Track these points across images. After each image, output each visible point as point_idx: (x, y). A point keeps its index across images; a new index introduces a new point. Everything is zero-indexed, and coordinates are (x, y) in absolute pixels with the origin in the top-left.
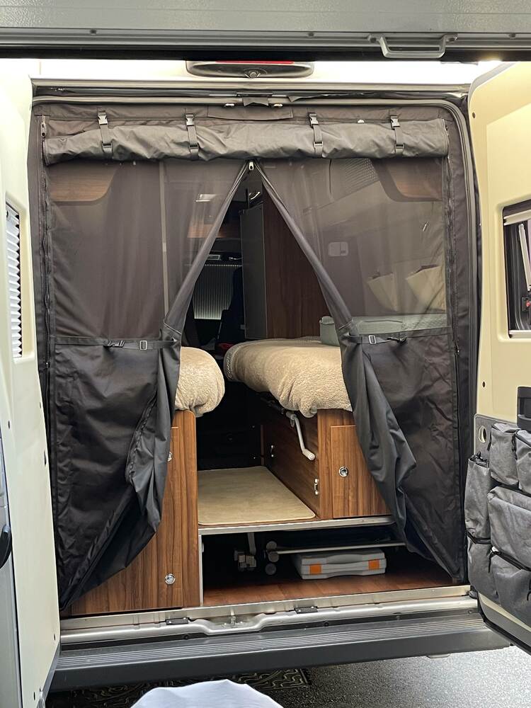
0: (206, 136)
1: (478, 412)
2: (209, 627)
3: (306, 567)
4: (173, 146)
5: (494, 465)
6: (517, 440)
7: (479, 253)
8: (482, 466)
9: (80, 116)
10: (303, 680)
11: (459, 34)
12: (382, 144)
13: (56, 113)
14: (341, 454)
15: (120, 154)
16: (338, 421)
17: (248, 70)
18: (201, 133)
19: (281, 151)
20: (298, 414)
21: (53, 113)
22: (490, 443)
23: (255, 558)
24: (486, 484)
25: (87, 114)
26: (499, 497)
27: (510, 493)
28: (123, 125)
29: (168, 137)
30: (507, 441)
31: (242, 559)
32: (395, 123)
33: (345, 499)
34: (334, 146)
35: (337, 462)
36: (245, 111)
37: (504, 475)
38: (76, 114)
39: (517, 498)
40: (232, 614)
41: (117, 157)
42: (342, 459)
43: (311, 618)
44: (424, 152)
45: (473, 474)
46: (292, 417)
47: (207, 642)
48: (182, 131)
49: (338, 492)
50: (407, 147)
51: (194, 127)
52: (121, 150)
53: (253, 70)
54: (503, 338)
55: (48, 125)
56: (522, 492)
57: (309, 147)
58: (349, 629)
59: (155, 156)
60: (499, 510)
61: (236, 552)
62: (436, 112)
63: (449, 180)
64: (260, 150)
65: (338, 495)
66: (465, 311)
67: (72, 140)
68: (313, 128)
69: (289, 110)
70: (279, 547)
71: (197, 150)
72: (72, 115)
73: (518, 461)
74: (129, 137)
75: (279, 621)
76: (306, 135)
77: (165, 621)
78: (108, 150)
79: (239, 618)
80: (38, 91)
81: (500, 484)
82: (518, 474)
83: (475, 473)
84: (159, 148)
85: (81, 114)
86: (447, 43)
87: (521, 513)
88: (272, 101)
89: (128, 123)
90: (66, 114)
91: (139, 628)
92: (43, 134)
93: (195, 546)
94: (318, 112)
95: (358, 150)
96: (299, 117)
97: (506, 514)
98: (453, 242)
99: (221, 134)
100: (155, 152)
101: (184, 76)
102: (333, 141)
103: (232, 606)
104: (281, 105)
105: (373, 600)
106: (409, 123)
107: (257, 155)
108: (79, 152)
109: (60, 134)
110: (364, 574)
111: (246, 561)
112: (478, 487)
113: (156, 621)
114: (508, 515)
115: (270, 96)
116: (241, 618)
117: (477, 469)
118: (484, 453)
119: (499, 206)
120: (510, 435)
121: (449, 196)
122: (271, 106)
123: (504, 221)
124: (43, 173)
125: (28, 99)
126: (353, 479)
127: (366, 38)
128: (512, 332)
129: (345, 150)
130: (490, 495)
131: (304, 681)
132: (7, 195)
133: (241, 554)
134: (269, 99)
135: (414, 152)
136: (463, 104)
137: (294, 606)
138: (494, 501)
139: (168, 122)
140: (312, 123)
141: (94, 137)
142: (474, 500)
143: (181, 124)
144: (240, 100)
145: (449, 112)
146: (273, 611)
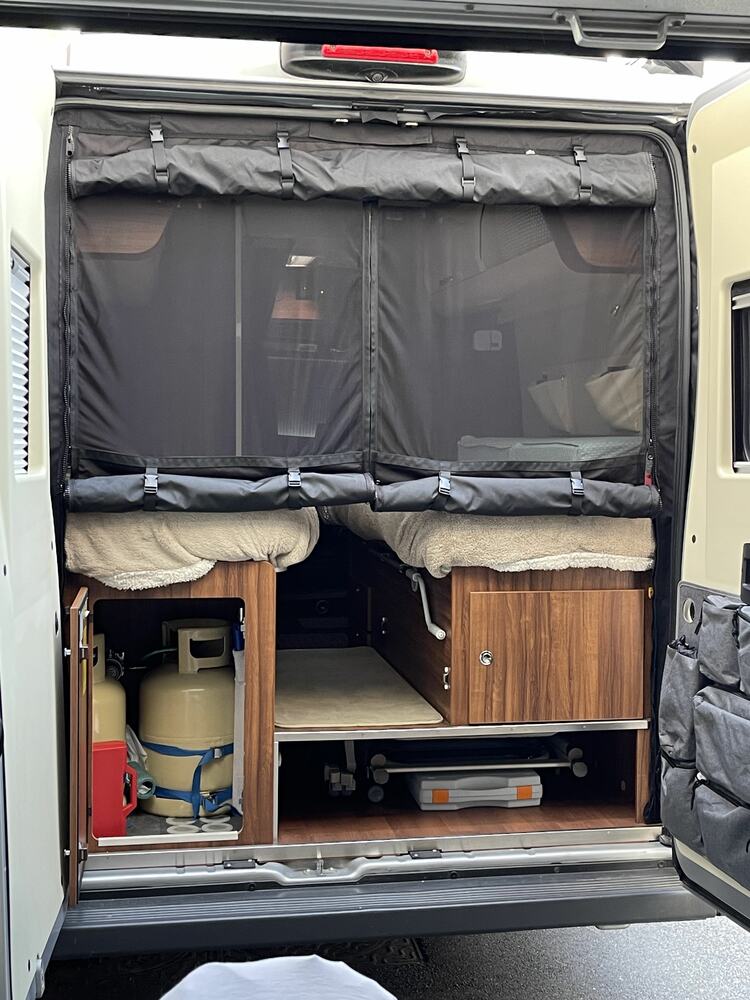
0: (305, 164)
1: (684, 579)
2: (284, 874)
3: (427, 792)
4: (257, 177)
5: (705, 655)
6: (741, 621)
7: (694, 348)
8: (687, 655)
9: (124, 129)
10: (417, 953)
11: (687, 16)
12: (560, 184)
13: (89, 124)
14: (484, 633)
15: (180, 186)
16: (481, 585)
17: (370, 71)
18: (299, 160)
19: (414, 191)
20: (423, 572)
21: (86, 123)
22: (700, 624)
23: (354, 777)
24: (693, 682)
25: (133, 126)
26: (710, 702)
27: (727, 697)
28: (187, 143)
29: (251, 164)
30: (725, 621)
31: (335, 777)
32: (580, 156)
33: (488, 697)
34: (491, 186)
35: (478, 644)
36: (363, 131)
37: (719, 670)
38: (117, 125)
39: (737, 704)
40: (319, 856)
41: (174, 190)
42: (484, 638)
43: (432, 867)
44: (622, 199)
45: (674, 668)
46: (414, 577)
47: (280, 895)
48: (272, 156)
49: (478, 687)
50: (597, 191)
51: (288, 151)
52: (182, 181)
53: (378, 71)
54: (725, 472)
55: (77, 140)
56: (744, 695)
57: (453, 186)
58: (486, 883)
59: (231, 190)
60: (709, 721)
61: (327, 769)
62: (639, 143)
63: (654, 243)
64: (384, 188)
65: (476, 690)
66: (668, 433)
67: (110, 163)
68: (461, 158)
69: (427, 132)
70: (390, 763)
71: (292, 184)
72: (112, 127)
73: (741, 651)
74: (194, 162)
75: (385, 868)
76: (450, 169)
77: (222, 863)
78: (163, 179)
79: (328, 862)
80: (64, 89)
81: (711, 683)
82: (740, 668)
83: (677, 666)
84: (236, 178)
85: (125, 125)
86: (670, 29)
87: (742, 725)
88: (403, 117)
89: (192, 142)
90: (104, 125)
91: (184, 872)
92: (70, 153)
93: (268, 756)
94: (469, 136)
95: (527, 192)
96: (441, 143)
97: (720, 727)
98: (657, 332)
99: (328, 163)
100: (230, 186)
101: (278, 76)
102: (489, 179)
103: (319, 845)
104: (416, 124)
105: (521, 842)
106: (600, 156)
107: (378, 194)
108: (121, 181)
109: (94, 154)
110: (510, 805)
111: (341, 781)
112: (681, 687)
113: (209, 862)
114: (722, 728)
115: (401, 111)
116: (333, 862)
117: (679, 660)
118: (691, 637)
119: (726, 279)
120: (730, 613)
121: (654, 266)
122: (401, 124)
123: (733, 303)
124: (68, 210)
125: (48, 101)
126: (499, 669)
127: (551, 16)
128: (738, 464)
129: (507, 191)
130: (698, 699)
131: (418, 956)
132: (13, 235)
133: (334, 771)
134: (399, 115)
135: (606, 199)
136: (678, 133)
137: (409, 848)
138: (703, 707)
139: (251, 142)
140: (460, 150)
141: (143, 159)
142: (673, 705)
143: (269, 146)
144: (357, 114)
145: (658, 144)
146: (377, 854)
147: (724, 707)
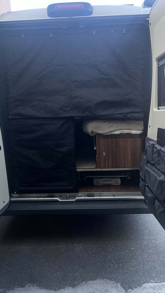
1: (148, 136)
2: (60, 199)
3: (96, 182)
5: (148, 156)
8: (145, 155)
24: (146, 162)
27: (152, 167)
30: (151, 148)
32: (124, 32)
33: (105, 162)
37: (150, 160)
40: (68, 195)
43: (91, 199)
47: (59, 204)
54: (156, 110)
56: (156, 167)
60: (148, 172)
65: (102, 161)
73: (154, 156)
77: (47, 196)
81: (149, 163)
82: (154, 160)
91: (39, 198)
101: (47, 17)
104: (82, 27)
110: (113, 185)
115: (79, 24)
116: (71, 197)
119: (156, 59)
120: (153, 146)
123: (158, 64)
128: (159, 107)
136: (148, 21)
138: (147, 168)
142: (142, 167)
146: (80, 195)
147: (151, 169)
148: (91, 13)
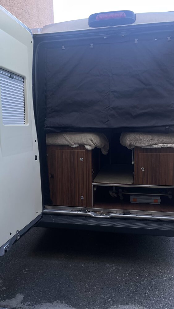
2: (93, 214)
3: (132, 199)
14: (142, 163)
16: (142, 151)
32: (169, 39)
33: (143, 178)
35: (141, 166)
47: (92, 219)
61: (110, 191)
65: (140, 177)
70: (123, 191)
75: (116, 216)
77: (80, 210)
91: (72, 212)
101: (88, 28)
103: (102, 209)
104: (124, 36)
111: (113, 194)
115: (120, 33)
116: (105, 213)
126: (146, 172)
146: (115, 212)
148: (134, 21)
